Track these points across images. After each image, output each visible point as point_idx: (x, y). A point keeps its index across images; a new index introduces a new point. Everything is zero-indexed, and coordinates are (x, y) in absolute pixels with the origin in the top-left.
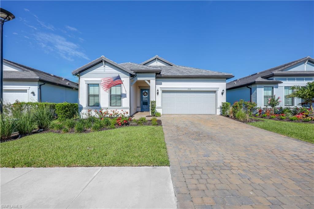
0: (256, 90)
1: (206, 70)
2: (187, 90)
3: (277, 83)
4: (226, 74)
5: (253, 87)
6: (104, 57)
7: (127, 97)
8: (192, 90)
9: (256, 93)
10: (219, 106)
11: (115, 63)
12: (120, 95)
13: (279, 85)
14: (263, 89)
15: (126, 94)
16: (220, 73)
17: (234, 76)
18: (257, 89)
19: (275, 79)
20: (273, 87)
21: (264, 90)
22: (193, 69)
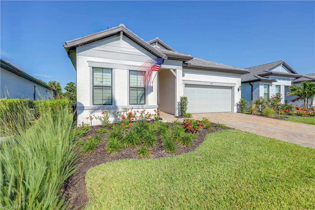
0: (259, 88)
1: (219, 64)
2: (209, 84)
3: (271, 81)
4: (242, 70)
5: (254, 84)
6: (124, 26)
7: (154, 91)
8: (214, 84)
9: (259, 90)
10: (236, 103)
11: (142, 40)
12: (143, 88)
13: (273, 83)
14: (263, 86)
15: (153, 87)
16: (236, 68)
17: (250, 72)
18: (260, 86)
19: (271, 78)
20: (268, 85)
21: (264, 88)
22: (203, 61)
